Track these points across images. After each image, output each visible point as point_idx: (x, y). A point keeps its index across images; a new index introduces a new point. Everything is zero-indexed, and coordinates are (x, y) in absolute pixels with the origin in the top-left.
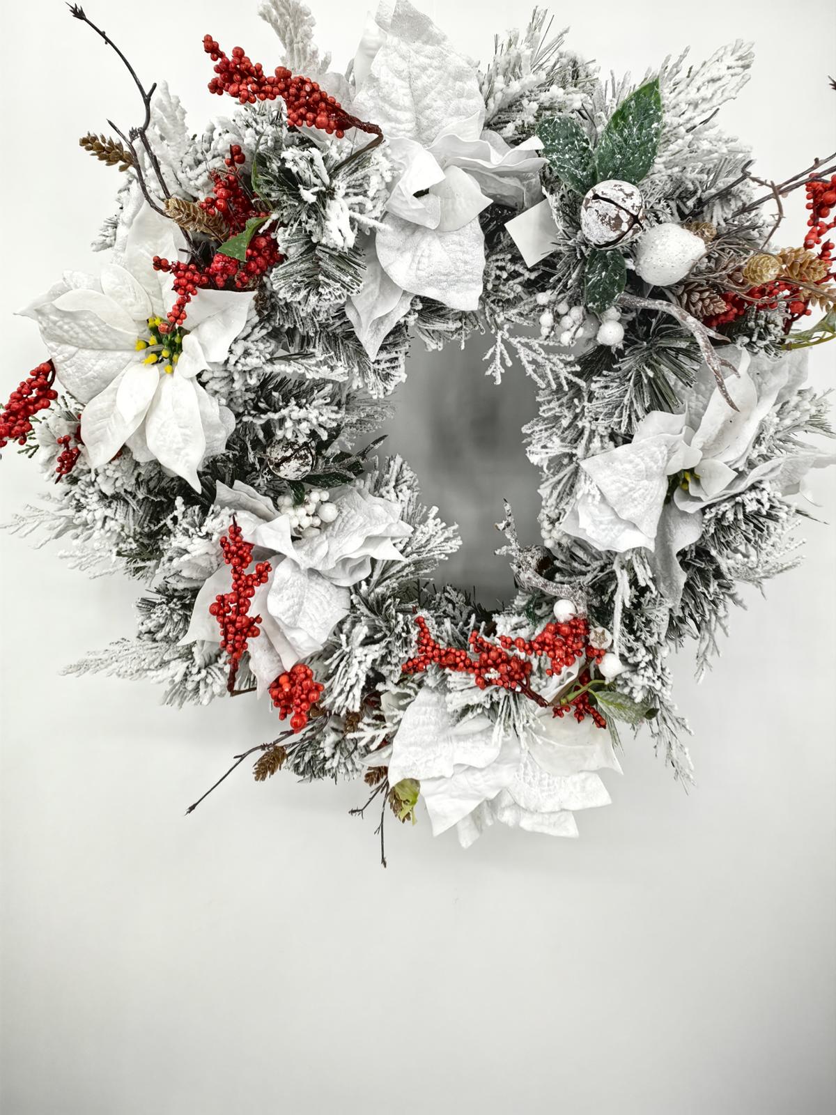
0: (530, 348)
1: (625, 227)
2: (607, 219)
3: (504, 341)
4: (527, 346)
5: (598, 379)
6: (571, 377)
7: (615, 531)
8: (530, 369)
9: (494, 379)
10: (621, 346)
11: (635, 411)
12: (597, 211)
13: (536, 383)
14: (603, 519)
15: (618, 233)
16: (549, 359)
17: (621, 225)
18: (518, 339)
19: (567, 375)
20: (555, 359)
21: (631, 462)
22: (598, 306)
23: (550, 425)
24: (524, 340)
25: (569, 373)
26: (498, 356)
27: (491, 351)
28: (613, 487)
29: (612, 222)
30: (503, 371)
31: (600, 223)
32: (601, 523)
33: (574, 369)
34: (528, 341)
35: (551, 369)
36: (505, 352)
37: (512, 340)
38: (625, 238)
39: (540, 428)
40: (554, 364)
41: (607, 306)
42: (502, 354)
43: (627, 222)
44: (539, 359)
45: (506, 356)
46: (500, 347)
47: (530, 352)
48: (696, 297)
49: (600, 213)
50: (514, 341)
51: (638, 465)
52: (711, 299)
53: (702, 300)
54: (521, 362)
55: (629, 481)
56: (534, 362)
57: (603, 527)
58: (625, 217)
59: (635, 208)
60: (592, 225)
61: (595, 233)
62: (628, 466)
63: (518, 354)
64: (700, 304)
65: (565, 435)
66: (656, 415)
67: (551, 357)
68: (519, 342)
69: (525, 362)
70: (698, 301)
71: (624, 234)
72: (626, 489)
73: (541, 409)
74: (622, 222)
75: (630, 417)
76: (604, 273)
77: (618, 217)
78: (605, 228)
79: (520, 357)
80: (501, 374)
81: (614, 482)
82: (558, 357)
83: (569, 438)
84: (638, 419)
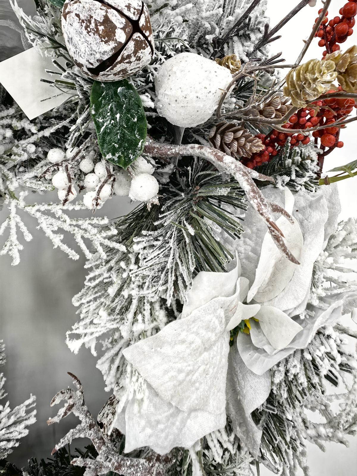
0: (53, 215)
1: (121, 36)
2: (93, 25)
3: (19, 212)
4: (47, 213)
5: (139, 239)
6: (107, 242)
7: (178, 423)
8: (57, 240)
9: (11, 259)
10: (156, 201)
11: (181, 275)
12: (78, 15)
13: (67, 255)
14: (160, 417)
15: (112, 44)
16: (78, 226)
17: (114, 33)
18: (37, 207)
19: (102, 240)
20: (85, 224)
21: (183, 342)
22: (119, 157)
23: (100, 294)
24: (43, 208)
25: (105, 238)
26: (13, 231)
27: (5, 224)
28: (166, 378)
29: (101, 28)
30: (21, 247)
31: (85, 32)
32: (158, 422)
33: (109, 233)
34: (49, 208)
35: (82, 237)
36: (21, 224)
37: (28, 209)
38: (125, 53)
39: (88, 299)
40: (85, 230)
41: (132, 157)
42: (18, 227)
43: (123, 29)
44: (66, 227)
45: (24, 229)
46: (15, 219)
47: (54, 220)
48: (230, 137)
49: (82, 17)
50: (32, 210)
51: (192, 343)
52: (247, 138)
53: (237, 139)
54: (44, 233)
55: (185, 364)
56: (60, 231)
57: (161, 426)
58: (118, 21)
59: (132, 10)
60: (76, 39)
61: (83, 50)
62: (180, 348)
63: (38, 224)
64: (235, 144)
65: (114, 305)
66: (205, 276)
67: (80, 223)
68: (38, 210)
69: (49, 233)
70: (232, 141)
71: (122, 47)
72: (181, 376)
73: (88, 278)
74: (115, 27)
75: (176, 283)
76: (118, 116)
77: (107, 20)
78: (93, 39)
79: (41, 228)
80: (19, 251)
81: (166, 372)
82: (88, 222)
83: (119, 308)
84: (186, 287)
